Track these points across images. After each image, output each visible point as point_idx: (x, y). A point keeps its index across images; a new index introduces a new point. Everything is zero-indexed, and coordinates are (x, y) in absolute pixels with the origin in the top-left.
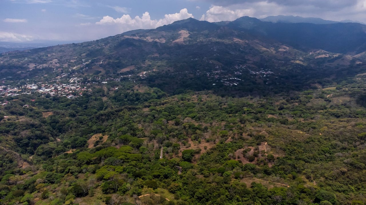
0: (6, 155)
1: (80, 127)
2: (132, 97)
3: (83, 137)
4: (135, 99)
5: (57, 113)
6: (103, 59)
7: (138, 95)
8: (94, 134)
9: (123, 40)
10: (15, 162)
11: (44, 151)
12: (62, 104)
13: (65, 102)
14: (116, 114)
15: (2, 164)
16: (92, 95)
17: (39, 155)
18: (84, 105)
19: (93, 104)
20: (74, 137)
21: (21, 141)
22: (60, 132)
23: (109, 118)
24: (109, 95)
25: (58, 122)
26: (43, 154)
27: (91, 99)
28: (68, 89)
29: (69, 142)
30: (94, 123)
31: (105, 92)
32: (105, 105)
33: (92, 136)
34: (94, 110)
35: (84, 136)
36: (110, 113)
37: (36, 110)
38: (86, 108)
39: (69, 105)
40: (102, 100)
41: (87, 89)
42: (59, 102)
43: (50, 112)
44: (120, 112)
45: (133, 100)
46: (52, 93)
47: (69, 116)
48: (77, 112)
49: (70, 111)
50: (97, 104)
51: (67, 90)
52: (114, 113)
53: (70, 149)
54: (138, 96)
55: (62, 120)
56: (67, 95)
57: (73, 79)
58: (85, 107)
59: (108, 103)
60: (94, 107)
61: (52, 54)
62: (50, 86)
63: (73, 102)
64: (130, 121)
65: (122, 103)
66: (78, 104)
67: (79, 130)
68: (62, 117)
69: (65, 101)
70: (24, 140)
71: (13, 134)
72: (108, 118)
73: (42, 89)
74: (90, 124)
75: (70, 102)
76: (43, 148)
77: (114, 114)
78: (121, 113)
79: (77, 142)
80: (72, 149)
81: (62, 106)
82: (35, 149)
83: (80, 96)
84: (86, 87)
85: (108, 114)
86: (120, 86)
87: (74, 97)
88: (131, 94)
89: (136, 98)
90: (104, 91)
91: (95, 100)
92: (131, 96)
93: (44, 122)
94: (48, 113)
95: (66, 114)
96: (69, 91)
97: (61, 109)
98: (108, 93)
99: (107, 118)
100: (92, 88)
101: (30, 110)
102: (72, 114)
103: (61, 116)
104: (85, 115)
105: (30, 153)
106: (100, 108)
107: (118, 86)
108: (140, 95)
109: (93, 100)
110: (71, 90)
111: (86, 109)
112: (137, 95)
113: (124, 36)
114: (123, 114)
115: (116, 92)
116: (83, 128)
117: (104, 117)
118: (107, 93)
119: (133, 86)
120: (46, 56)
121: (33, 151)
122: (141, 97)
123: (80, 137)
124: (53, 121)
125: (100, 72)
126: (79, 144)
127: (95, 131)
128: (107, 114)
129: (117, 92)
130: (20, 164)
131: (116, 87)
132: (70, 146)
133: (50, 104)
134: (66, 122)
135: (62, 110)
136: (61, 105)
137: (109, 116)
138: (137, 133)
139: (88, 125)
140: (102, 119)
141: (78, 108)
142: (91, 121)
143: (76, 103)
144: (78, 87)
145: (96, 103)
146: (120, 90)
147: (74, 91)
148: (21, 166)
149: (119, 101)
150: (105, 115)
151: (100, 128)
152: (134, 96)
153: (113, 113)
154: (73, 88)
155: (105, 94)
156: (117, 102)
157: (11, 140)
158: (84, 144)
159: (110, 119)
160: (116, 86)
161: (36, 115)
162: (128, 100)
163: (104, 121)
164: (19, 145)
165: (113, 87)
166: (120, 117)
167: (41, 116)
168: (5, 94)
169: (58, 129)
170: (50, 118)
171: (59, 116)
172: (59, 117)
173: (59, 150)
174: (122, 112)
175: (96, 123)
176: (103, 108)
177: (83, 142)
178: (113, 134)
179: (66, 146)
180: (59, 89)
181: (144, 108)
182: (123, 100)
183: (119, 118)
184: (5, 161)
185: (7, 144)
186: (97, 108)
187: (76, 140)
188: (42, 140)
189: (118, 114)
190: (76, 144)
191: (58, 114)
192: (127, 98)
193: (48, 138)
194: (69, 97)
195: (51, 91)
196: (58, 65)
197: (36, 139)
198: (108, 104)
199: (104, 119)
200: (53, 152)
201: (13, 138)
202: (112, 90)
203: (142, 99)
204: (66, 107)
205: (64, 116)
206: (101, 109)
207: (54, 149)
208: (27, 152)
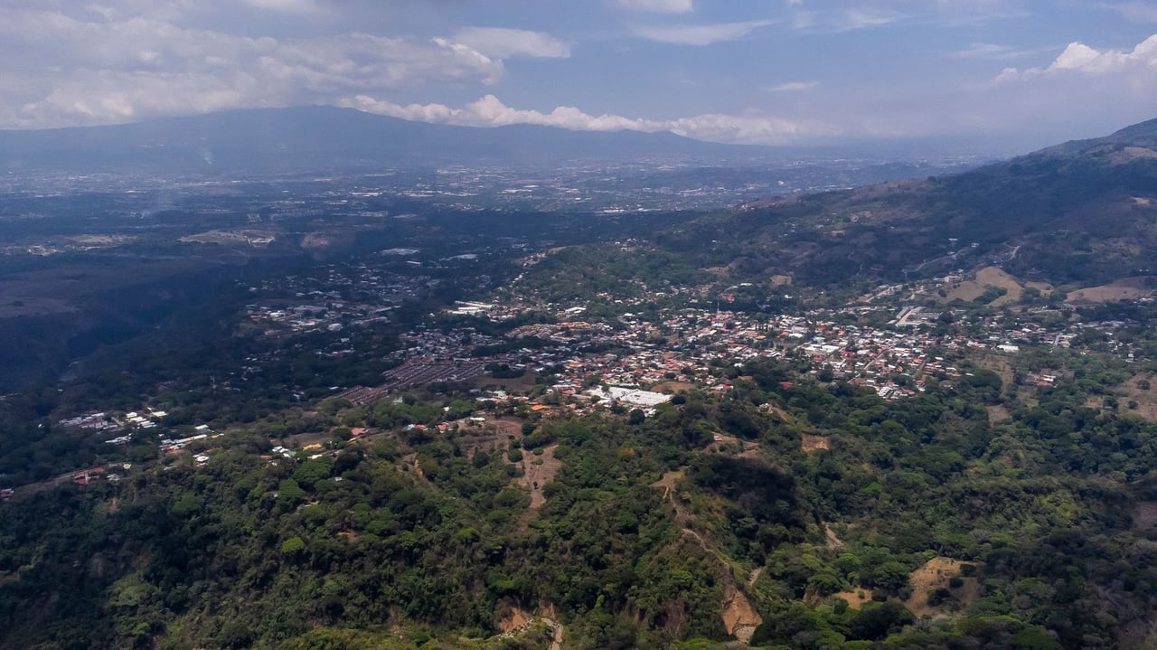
0: (702, 559)
1: (896, 516)
2: (1105, 430)
3: (900, 556)
4: (1115, 440)
5: (841, 444)
6: (1023, 243)
7: (1131, 427)
8: (935, 556)
9: (1119, 166)
10: (717, 588)
11: (786, 569)
12: (859, 411)
13: (869, 406)
14: (1024, 500)
15: (692, 584)
16: (957, 392)
17: (773, 577)
18: (923, 430)
19: (954, 428)
20: (873, 546)
21: (739, 520)
22: (839, 508)
23: (997, 509)
24: (1014, 402)
25: (837, 477)
26: (784, 576)
27: (951, 408)
28: (886, 355)
29: (857, 561)
30: (944, 514)
31: (1004, 389)
32: (995, 443)
33: (927, 560)
34: (954, 454)
35: (904, 555)
36: (1003, 493)
37: (787, 426)
38: (929, 439)
39: (879, 421)
40: (987, 418)
41: (944, 367)
42: (851, 404)
43: (822, 438)
44: (1042, 496)
45: (1109, 444)
46: (838, 365)
47: (873, 463)
48: (898, 454)
49: (878, 446)
50: (967, 433)
51: (883, 361)
52: (1017, 493)
53: (856, 586)
54: (1129, 434)
55: (849, 472)
56: (880, 381)
57: (907, 312)
58: (925, 434)
59: (1005, 437)
60: (952, 444)
61: (861, 213)
62: (837, 332)
63: (891, 412)
64: (1070, 568)
65: (1058, 446)
66: (907, 421)
67: (893, 526)
68: (851, 460)
69: (869, 403)
70: (746, 519)
71: (724, 494)
72: (993, 509)
73: (816, 342)
74: (930, 513)
75: (882, 411)
76: (785, 559)
77: (1016, 499)
78: (1045, 500)
79: (878, 570)
80: (862, 587)
81: (856, 420)
82: (768, 549)
83: (917, 391)
84: (941, 359)
85: (995, 495)
86: (1064, 368)
87: (898, 394)
88: (1100, 417)
89: (1121, 439)
90: (1001, 383)
91: (962, 415)
92: (1101, 424)
93: (802, 471)
94: (817, 438)
95: (863, 451)
96: (886, 364)
97: (853, 430)
98: (1013, 397)
99: (989, 507)
100: (959, 364)
101: (773, 421)
102: (881, 459)
103: (850, 457)
104: (922, 469)
105: (756, 560)
106: (976, 448)
107: (1055, 368)
108: (1139, 430)
109: (955, 413)
110: (894, 360)
111: (927, 441)
112: (1126, 426)
113: (1126, 149)
114: (1051, 506)
115: (1045, 393)
116: (907, 521)
117: (978, 502)
118: (1007, 395)
119: (1120, 380)
120: (844, 221)
121: (761, 556)
122: (1145, 440)
123: (889, 555)
124: (825, 471)
125: (1003, 292)
126: (885, 581)
127: (939, 545)
128: (992, 493)
129: (1050, 393)
130: (727, 594)
131: (1047, 370)
132: (856, 576)
133: (826, 409)
134: (859, 481)
135: (856, 436)
136: (856, 416)
137: (999, 501)
138: (1085, 636)
139: (922, 516)
140: (972, 506)
141: (902, 439)
142: (935, 505)
143: (898, 419)
144: (917, 351)
145: (965, 425)
146: (1060, 388)
147: (901, 369)
148: (729, 599)
149: (1047, 434)
150: (985, 494)
151: (957, 544)
152: (1114, 429)
153: (1016, 496)
154: (902, 352)
155: (1002, 396)
156: (1041, 437)
157: (718, 511)
158: (898, 584)
159: (1000, 512)
160: (1049, 367)
161: (787, 442)
162: (1087, 438)
163: (978, 514)
164: (735, 528)
165: (1036, 371)
166: (1039, 513)
167: (798, 446)
168: (727, 346)
169: (835, 499)
170: (818, 459)
171: (845, 455)
172: (845, 459)
173: (825, 583)
174: (1049, 497)
175: (950, 514)
176: (983, 451)
177: (895, 576)
178: (996, 588)
179: (845, 573)
180: (860, 352)
181: (1142, 500)
182: (1063, 434)
183: (1036, 517)
184: (698, 576)
185: (709, 519)
186: (963, 450)
187: (876, 562)
188: (788, 527)
189: (1033, 500)
190: (875, 576)
191: (841, 447)
192: (1084, 430)
193: (805, 525)
194: (882, 392)
195: (837, 355)
196: (872, 253)
197: (774, 522)
198: (1003, 441)
199: (978, 509)
200: (809, 579)
201: (725, 507)
202: (1031, 385)
203: (1146, 447)
204: (869, 425)
205: (857, 459)
206: (977, 452)
207: (812, 572)
208: (748, 553)
